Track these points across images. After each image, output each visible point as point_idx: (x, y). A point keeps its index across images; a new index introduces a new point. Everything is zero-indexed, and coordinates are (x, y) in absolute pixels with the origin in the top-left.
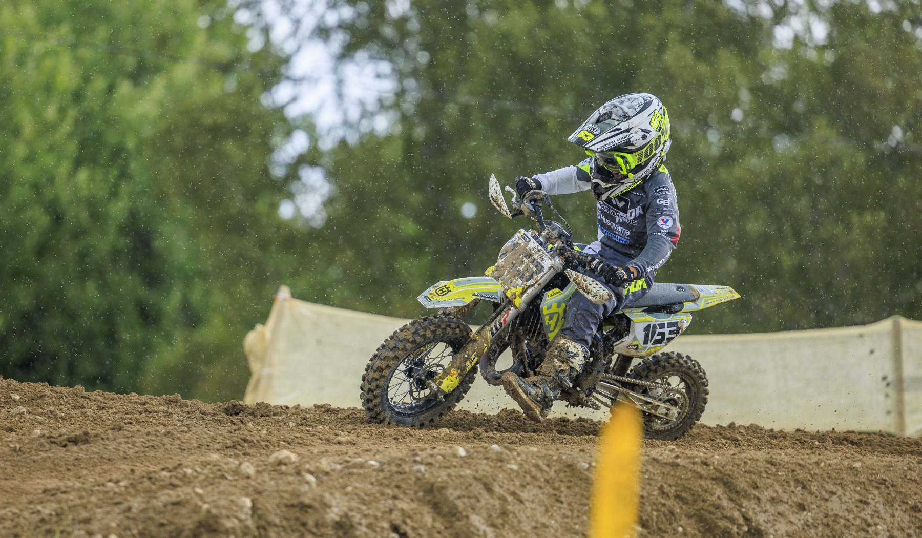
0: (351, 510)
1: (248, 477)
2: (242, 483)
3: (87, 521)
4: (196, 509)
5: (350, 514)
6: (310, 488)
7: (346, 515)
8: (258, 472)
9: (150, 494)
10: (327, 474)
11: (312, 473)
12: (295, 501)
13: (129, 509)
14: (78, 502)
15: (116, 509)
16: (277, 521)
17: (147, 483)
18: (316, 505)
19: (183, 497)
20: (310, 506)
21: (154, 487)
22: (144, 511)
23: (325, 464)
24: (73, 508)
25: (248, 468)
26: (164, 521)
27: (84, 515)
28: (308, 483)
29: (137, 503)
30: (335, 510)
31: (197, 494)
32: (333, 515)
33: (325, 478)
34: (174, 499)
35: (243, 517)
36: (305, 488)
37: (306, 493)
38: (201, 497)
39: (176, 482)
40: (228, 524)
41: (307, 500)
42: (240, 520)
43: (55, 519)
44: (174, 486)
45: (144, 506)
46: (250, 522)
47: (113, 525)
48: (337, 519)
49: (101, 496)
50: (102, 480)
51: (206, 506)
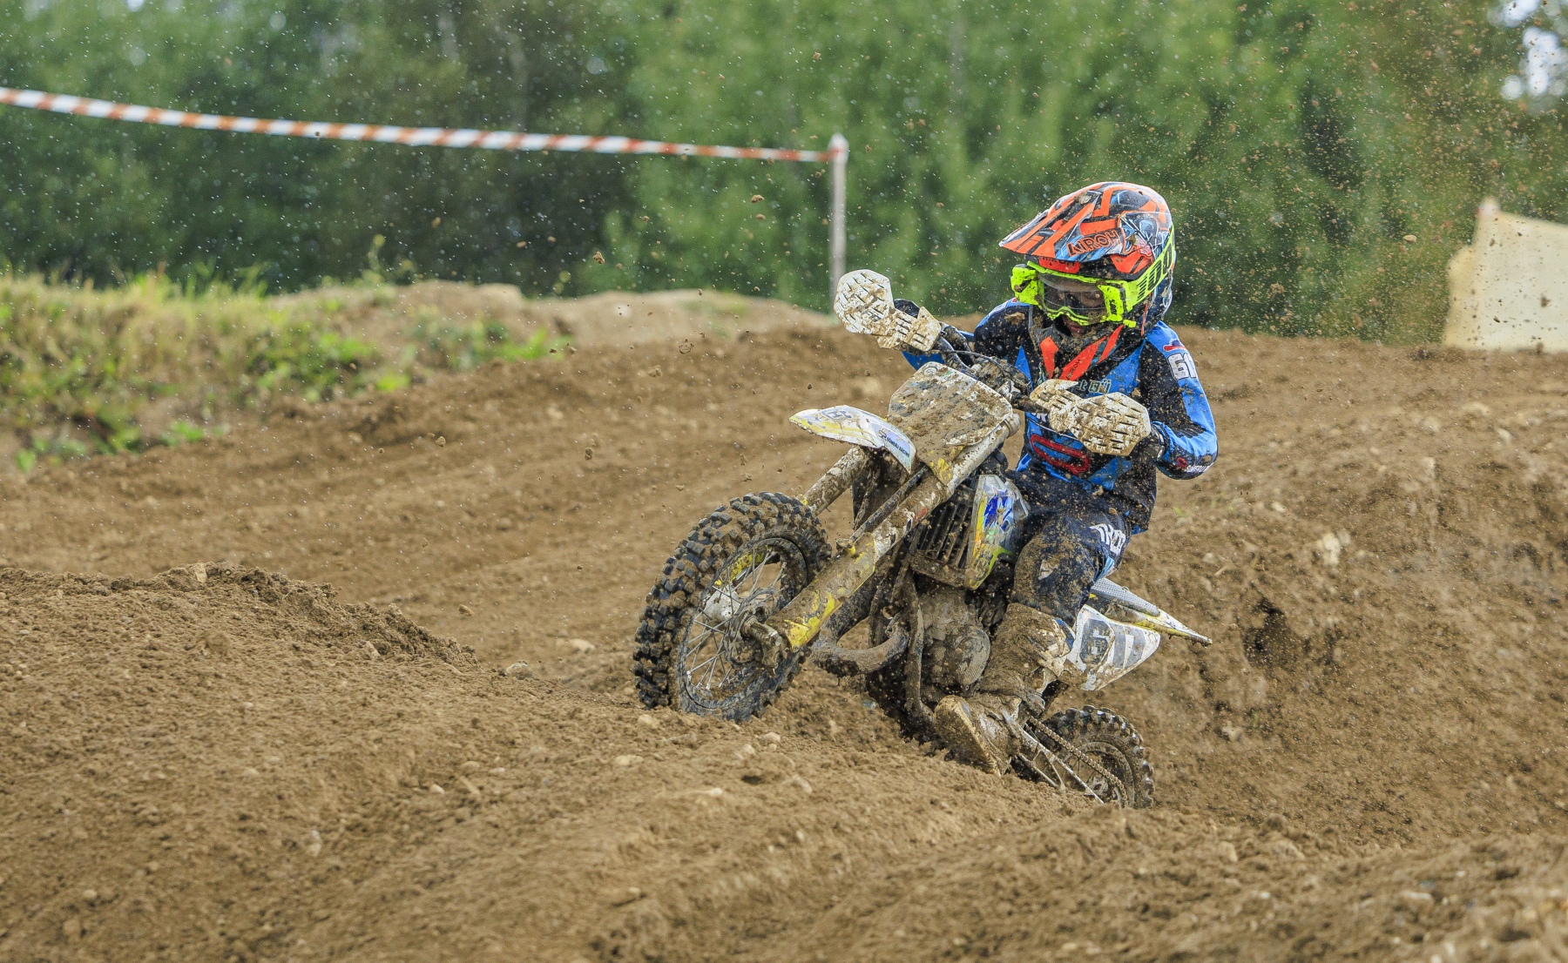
0: (1551, 470)
1: (1432, 434)
2: (1426, 441)
3: (1248, 487)
4: (1372, 472)
5: (1551, 474)
6: (1504, 446)
7: (1546, 477)
8: (1445, 428)
9: (1319, 456)
10: (1524, 429)
11: (1506, 428)
12: (1487, 461)
13: (1295, 473)
14: (1236, 465)
15: (1281, 474)
16: (1465, 484)
17: (1315, 444)
18: (1511, 465)
19: (1357, 458)
20: (1502, 467)
21: (1323, 448)
22: (1312, 474)
23: (1522, 418)
24: (1230, 473)
25: (1433, 424)
26: (1335, 486)
27: (1242, 479)
28: (1501, 440)
29: (1304, 466)
30: (1533, 470)
31: (1372, 455)
32: (1530, 477)
33: (1521, 434)
34: (1347, 461)
35: (1426, 479)
36: (1498, 446)
37: (1498, 452)
38: (1377, 458)
39: (1349, 441)
40: (1409, 488)
41: (1499, 460)
42: (1422, 484)
43: (1209, 485)
44: (1346, 446)
45: (1311, 469)
46: (1434, 486)
47: (1277, 491)
48: (1535, 480)
49: (1263, 458)
50: (1263, 440)
51: (1382, 469)
